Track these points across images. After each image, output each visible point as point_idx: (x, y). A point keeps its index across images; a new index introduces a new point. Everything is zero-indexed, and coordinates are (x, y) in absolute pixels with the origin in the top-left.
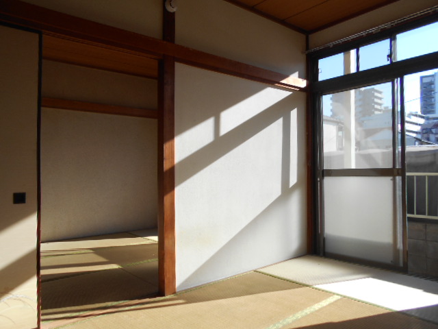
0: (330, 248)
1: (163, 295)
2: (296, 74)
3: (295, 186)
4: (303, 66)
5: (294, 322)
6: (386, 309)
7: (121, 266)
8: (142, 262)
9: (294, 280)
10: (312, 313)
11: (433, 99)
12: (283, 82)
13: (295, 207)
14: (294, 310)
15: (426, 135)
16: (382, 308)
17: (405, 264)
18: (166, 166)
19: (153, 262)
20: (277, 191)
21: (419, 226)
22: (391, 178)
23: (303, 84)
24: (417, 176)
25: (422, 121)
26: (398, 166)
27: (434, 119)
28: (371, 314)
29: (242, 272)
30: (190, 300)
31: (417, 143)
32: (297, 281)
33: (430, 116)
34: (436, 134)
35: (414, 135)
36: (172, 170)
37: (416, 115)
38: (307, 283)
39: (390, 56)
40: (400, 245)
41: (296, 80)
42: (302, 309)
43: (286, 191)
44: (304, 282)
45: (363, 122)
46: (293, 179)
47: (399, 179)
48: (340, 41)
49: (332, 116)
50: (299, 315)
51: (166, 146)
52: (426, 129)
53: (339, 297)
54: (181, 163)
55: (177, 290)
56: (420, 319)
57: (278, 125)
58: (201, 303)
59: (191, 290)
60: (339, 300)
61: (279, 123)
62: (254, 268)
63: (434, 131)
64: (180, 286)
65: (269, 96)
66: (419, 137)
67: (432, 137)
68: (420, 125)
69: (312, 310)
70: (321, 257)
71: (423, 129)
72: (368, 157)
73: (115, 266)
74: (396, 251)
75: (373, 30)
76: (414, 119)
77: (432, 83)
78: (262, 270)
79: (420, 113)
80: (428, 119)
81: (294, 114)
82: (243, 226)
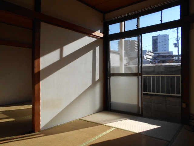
0: (113, 107)
1: (34, 132)
2: (99, 31)
3: (98, 81)
4: (102, 28)
5: (94, 141)
6: (133, 132)
7: (15, 119)
8: (26, 117)
9: (96, 122)
10: (102, 137)
11: (157, 46)
12: (93, 34)
13: (98, 90)
14: (94, 135)
15: (154, 60)
16: (132, 132)
17: (142, 113)
18: (36, 71)
19: (30, 117)
20: (90, 83)
21: (148, 97)
22: (137, 77)
23: (102, 35)
24: (148, 76)
25: (153, 54)
26: (140, 72)
27: (157, 54)
28: (127, 135)
29: (73, 120)
30: (47, 134)
31: (151, 63)
32: (98, 122)
33: (156, 52)
34: (158, 60)
35: (150, 60)
36: (39, 73)
37: (151, 52)
38: (102, 123)
39: (137, 26)
40: (140, 105)
41: (99, 34)
42: (98, 135)
43: (94, 83)
44: (100, 123)
45: (131, 54)
46: (97, 78)
47: (140, 77)
48: (117, 18)
49: (118, 51)
50: (97, 138)
51: (36, 62)
52: (154, 58)
53: (114, 129)
54: (44, 69)
55: (41, 130)
56: (146, 135)
57: (90, 53)
58: (52, 135)
59: (48, 129)
60: (114, 130)
61: (91, 52)
62: (79, 118)
63: (157, 58)
64: (42, 128)
65: (86, 40)
66: (152, 61)
67: (156, 61)
68: (152, 56)
69: (102, 135)
70: (109, 111)
71: (153, 58)
72: (130, 68)
73: (12, 120)
74: (139, 107)
75: (130, 14)
76: (150, 54)
77: (156, 39)
78: (82, 119)
79: (152, 51)
80: (155, 54)
81: (98, 48)
82: (74, 99)
